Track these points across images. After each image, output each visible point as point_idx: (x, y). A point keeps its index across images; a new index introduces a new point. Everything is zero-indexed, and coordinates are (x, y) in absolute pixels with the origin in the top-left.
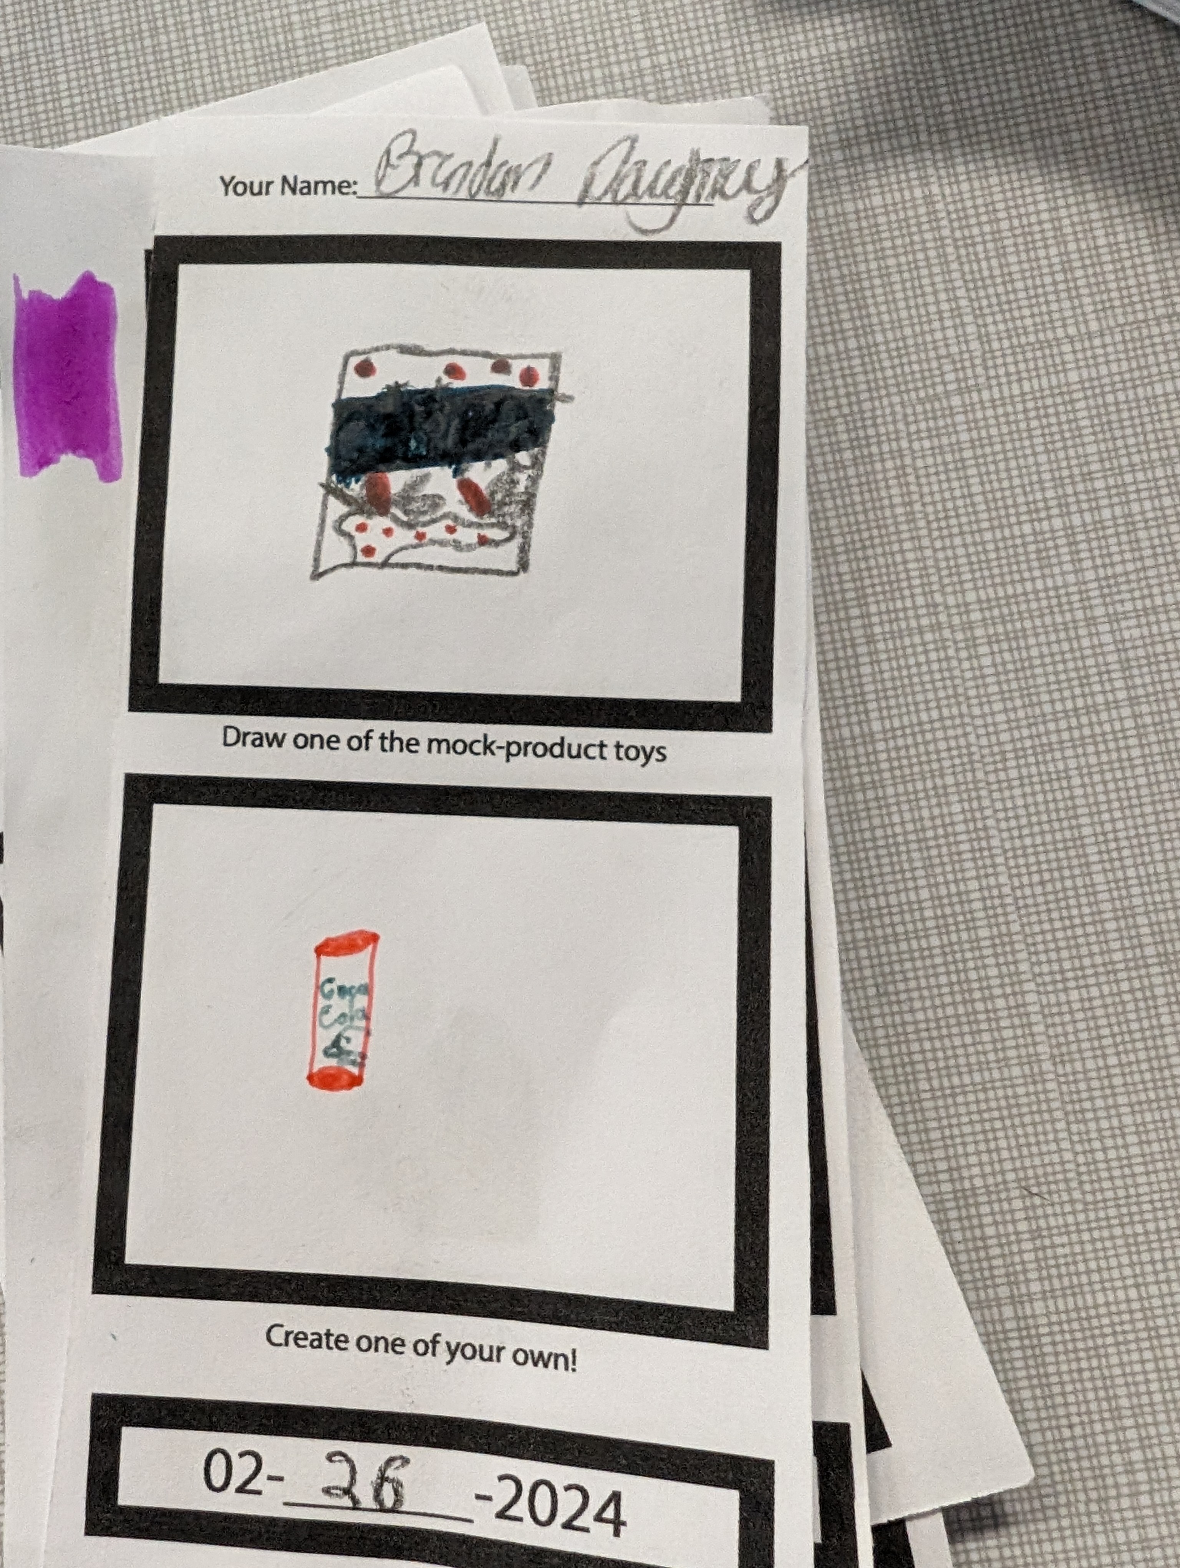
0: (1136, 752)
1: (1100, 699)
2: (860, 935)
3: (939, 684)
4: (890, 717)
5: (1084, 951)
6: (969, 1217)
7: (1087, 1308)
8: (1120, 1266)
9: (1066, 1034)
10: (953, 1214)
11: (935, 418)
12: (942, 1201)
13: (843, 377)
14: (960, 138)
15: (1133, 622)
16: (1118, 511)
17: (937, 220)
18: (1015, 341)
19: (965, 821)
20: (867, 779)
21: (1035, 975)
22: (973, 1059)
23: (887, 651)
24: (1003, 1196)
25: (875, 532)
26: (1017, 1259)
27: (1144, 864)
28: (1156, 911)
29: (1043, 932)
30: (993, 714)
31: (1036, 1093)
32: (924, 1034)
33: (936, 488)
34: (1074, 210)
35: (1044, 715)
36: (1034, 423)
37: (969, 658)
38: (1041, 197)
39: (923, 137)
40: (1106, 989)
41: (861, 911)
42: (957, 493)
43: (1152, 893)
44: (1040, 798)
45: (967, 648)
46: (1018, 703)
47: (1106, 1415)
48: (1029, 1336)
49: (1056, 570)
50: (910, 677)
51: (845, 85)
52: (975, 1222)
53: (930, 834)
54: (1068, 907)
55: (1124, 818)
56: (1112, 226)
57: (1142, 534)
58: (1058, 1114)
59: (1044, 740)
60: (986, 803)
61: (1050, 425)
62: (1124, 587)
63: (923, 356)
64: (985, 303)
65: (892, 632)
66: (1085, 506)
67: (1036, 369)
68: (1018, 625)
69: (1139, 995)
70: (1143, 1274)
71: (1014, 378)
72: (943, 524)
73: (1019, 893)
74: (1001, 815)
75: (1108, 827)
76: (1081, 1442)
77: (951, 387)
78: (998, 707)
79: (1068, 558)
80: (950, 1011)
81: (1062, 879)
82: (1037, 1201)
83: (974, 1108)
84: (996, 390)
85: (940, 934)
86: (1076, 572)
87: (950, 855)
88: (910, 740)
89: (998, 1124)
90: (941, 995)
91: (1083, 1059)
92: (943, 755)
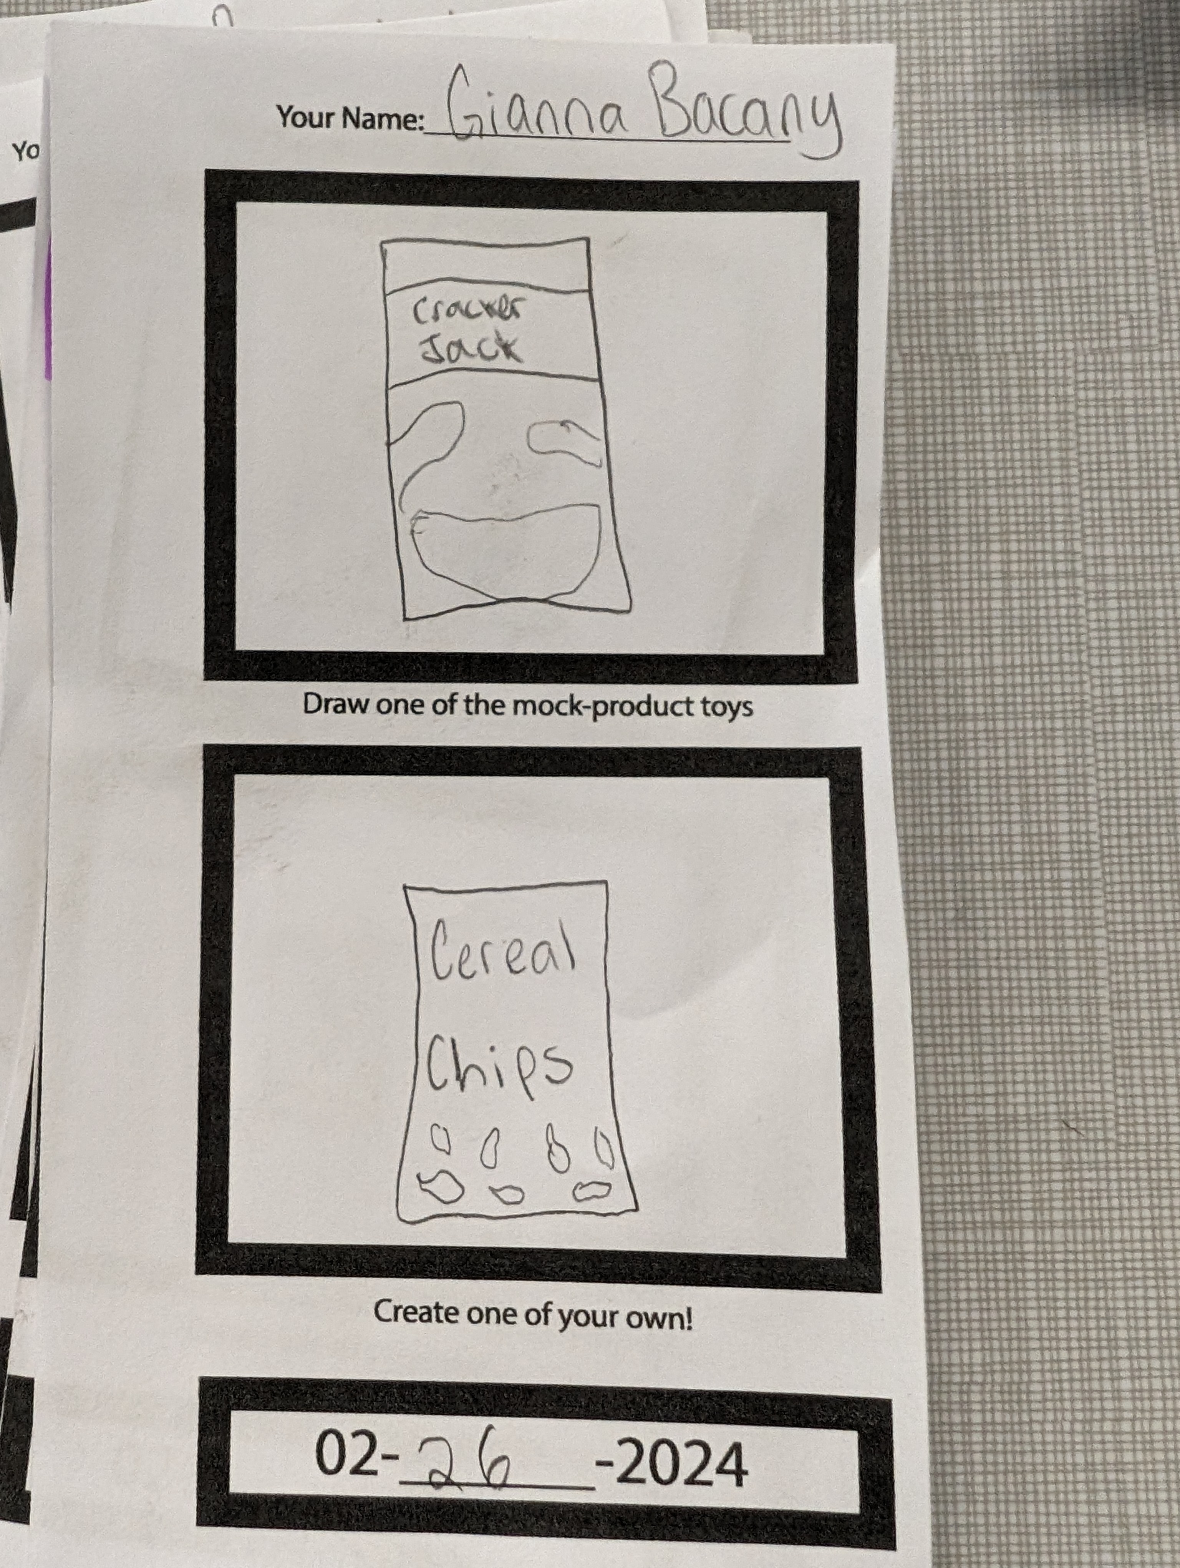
2: (948, 859)
3: (1064, 630)
4: (1012, 654)
5: (1158, 906)
6: (1007, 1142)
7: (1103, 1242)
8: (1141, 1207)
9: (1127, 983)
10: (992, 1136)
11: (1104, 371)
12: (984, 1123)
13: (1023, 315)
17: (1139, 176)
19: (1067, 766)
20: (980, 710)
21: (1107, 923)
22: (1036, 993)
23: (1020, 589)
24: (1042, 1126)
25: (1028, 473)
26: (1045, 1187)
29: (1122, 883)
30: (1110, 666)
31: (1090, 1034)
32: (993, 963)
33: (1093, 439)
35: (1158, 676)
37: (1097, 610)
40: (1172, 946)
41: (953, 837)
42: (1113, 448)
44: (1141, 755)
45: (1097, 599)
47: (1104, 1344)
48: (1045, 1261)
50: (1038, 618)
52: (1012, 1146)
53: (1031, 772)
54: (1150, 863)
58: (1106, 1057)
59: (1155, 700)
60: (1089, 750)
63: (1103, 308)
64: (1170, 266)
68: (1149, 585)
70: (1161, 1218)
72: (1094, 475)
73: (1106, 842)
74: (1102, 765)
76: (1076, 1365)
77: (1126, 343)
78: (1116, 661)
80: (1022, 944)
81: (1149, 835)
82: (1074, 1135)
83: (1028, 1039)
84: (1166, 353)
85: (1024, 870)
87: (1047, 795)
88: (1027, 680)
89: (1049, 1058)
90: (1016, 928)
91: (1139, 1009)
92: (1057, 699)
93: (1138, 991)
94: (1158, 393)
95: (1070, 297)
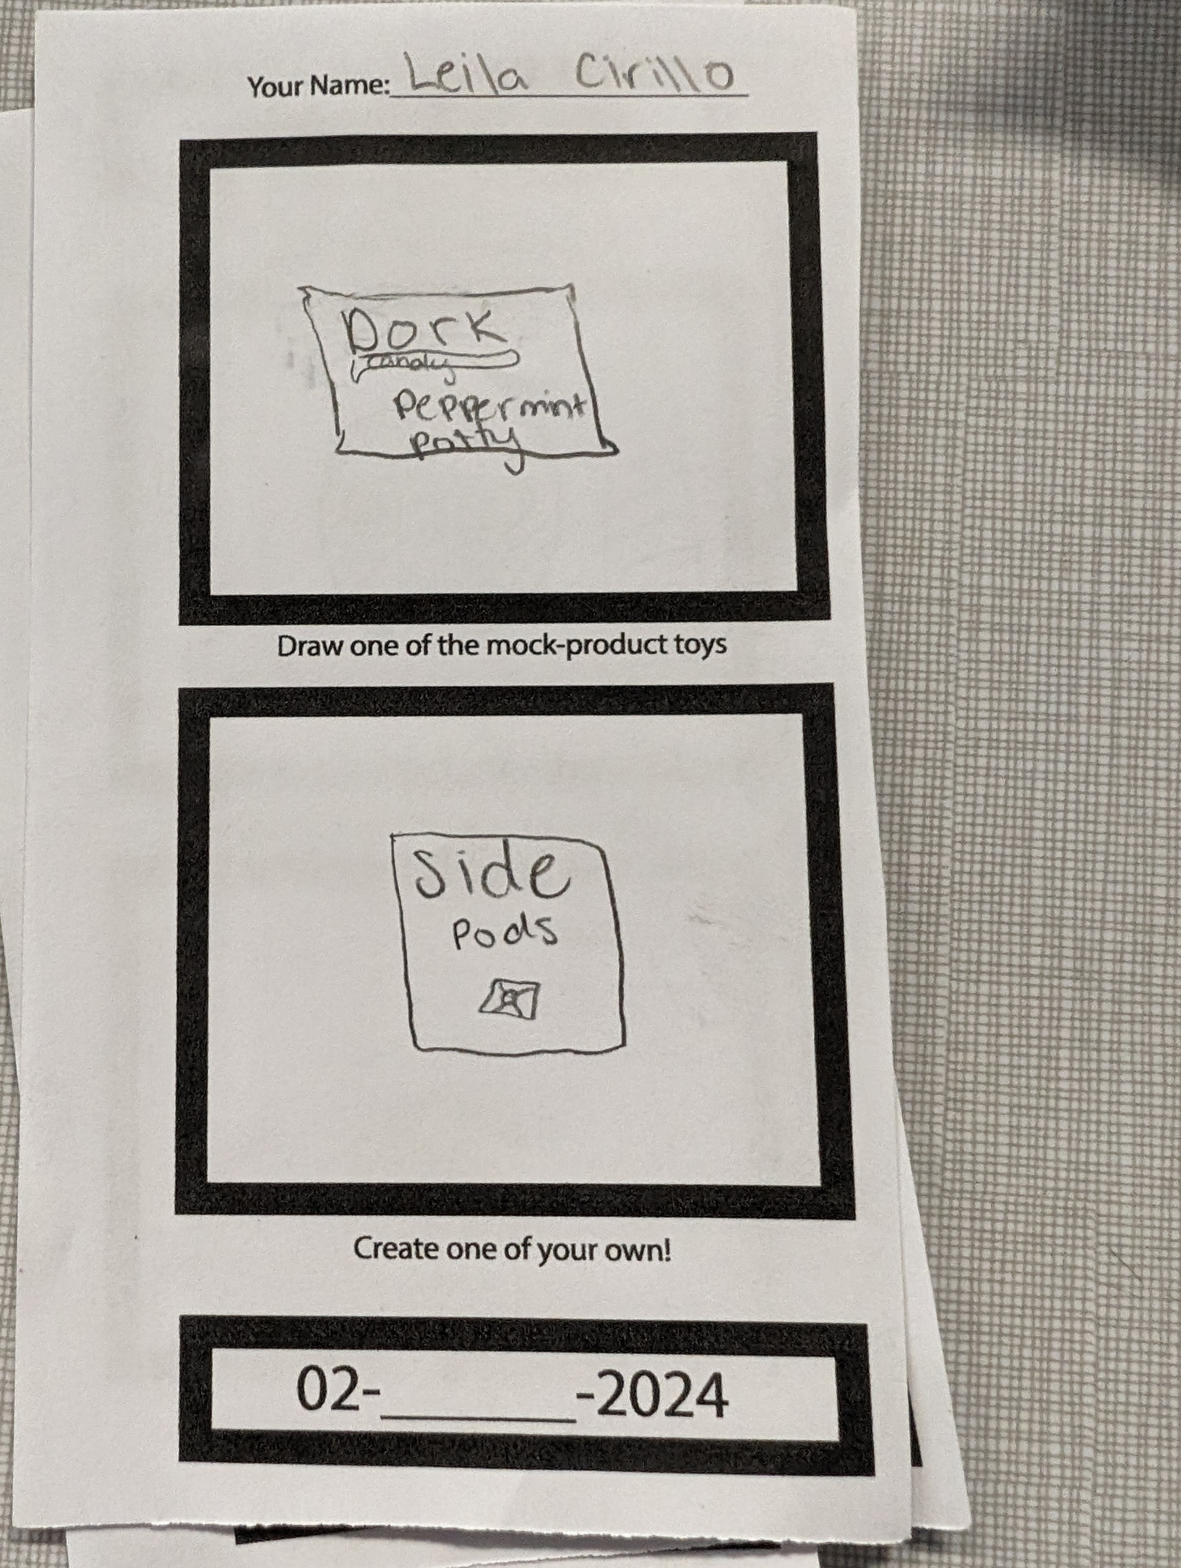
93: (977, 1034)
94: (1050, 426)
95: (969, 321)
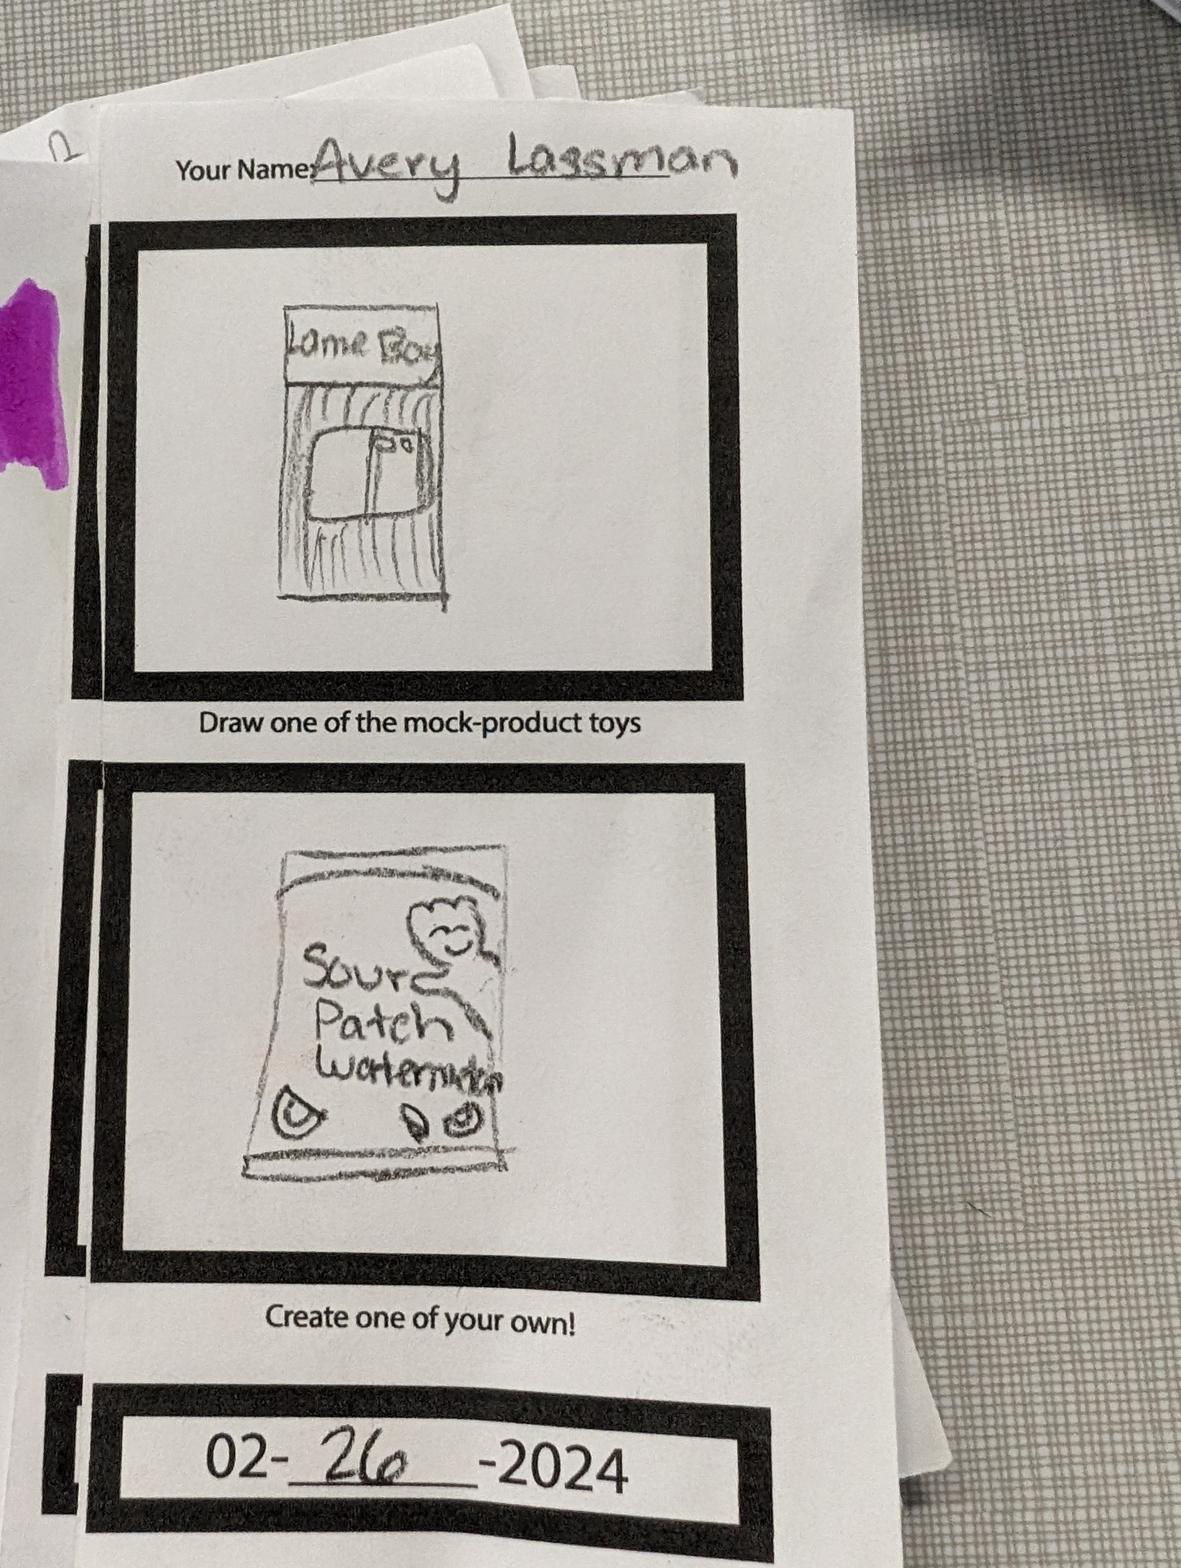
0: (1129, 792)
1: (1101, 736)
3: (945, 704)
4: (894, 730)
5: (1055, 980)
6: (912, 1226)
7: (1015, 1326)
8: (1053, 1289)
9: (1027, 1059)
11: (973, 442)
13: (888, 390)
14: (1032, 167)
15: (1142, 665)
16: (1141, 554)
17: (999, 246)
18: (1061, 374)
19: (955, 841)
21: (1004, 998)
22: (934, 1073)
23: (898, 665)
24: (947, 1208)
25: (901, 547)
26: (953, 1271)
27: (1124, 901)
28: (1130, 949)
29: (1017, 957)
30: (994, 738)
33: (966, 510)
34: (1134, 252)
35: (1044, 745)
36: (1070, 458)
37: (978, 682)
38: (1104, 235)
39: (996, 162)
40: (1072, 1019)
42: (986, 518)
43: (1128, 931)
44: (1030, 826)
45: (977, 671)
46: (1021, 731)
47: (1022, 1431)
48: (956, 1347)
49: (1074, 604)
50: (918, 693)
51: (925, 101)
52: (917, 1231)
53: (919, 849)
54: (1045, 936)
55: (1110, 855)
56: (1170, 272)
57: (1162, 579)
58: (1010, 1136)
59: (1042, 770)
60: (977, 824)
61: (1085, 462)
62: (1138, 629)
63: (969, 379)
64: (1036, 333)
65: (906, 647)
66: (1110, 545)
67: (1079, 404)
68: (1030, 655)
69: (1103, 1028)
70: (1074, 1299)
71: (1055, 411)
72: (969, 546)
73: (999, 917)
74: (991, 839)
75: (1094, 862)
76: (993, 1454)
77: (994, 413)
78: (1000, 732)
79: (1086, 594)
80: (918, 1023)
81: (1043, 907)
82: (980, 1217)
83: (928, 1120)
84: (1036, 420)
85: (916, 948)
86: (1092, 608)
87: (936, 871)
88: (910, 756)
89: (951, 1139)
90: (911, 1007)
91: (1041, 1085)
92: (941, 773)
